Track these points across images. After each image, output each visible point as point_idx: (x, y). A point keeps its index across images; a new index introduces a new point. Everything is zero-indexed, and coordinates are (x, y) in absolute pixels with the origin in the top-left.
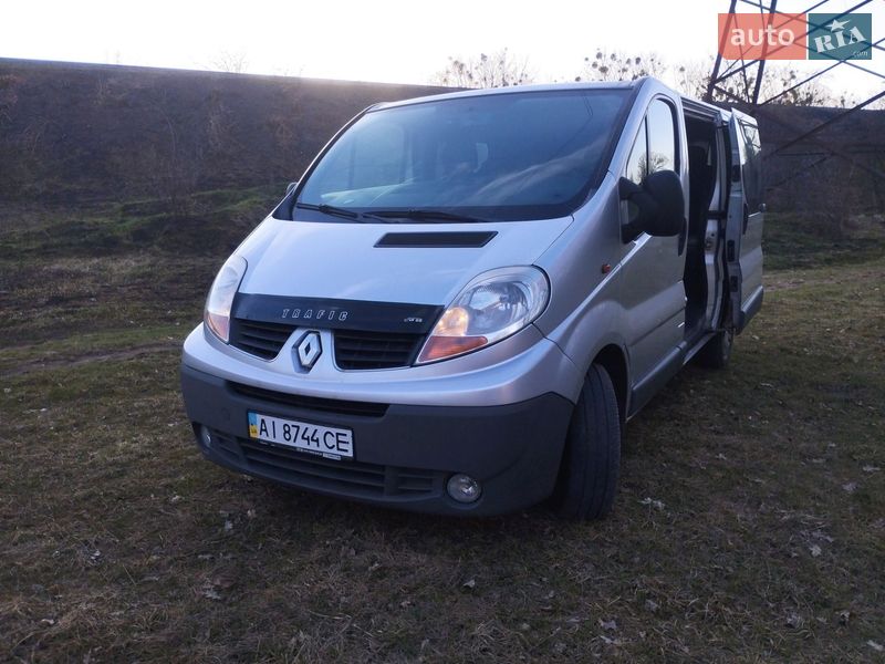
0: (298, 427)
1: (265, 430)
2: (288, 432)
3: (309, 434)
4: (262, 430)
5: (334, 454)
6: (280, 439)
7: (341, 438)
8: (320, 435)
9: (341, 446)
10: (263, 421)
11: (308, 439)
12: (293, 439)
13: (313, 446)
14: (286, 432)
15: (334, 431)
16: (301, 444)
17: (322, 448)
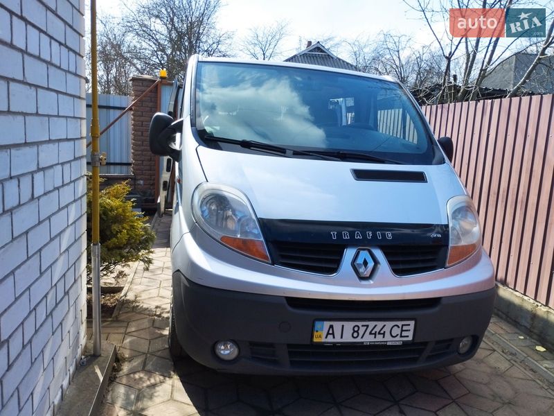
0: (367, 326)
1: (333, 334)
2: (357, 332)
3: (377, 329)
4: (328, 334)
5: (398, 341)
6: (348, 338)
7: (405, 328)
8: (387, 330)
9: (404, 334)
10: (331, 327)
11: (375, 334)
12: (361, 335)
13: (379, 338)
14: (354, 331)
15: (400, 323)
16: (368, 339)
17: (388, 338)
